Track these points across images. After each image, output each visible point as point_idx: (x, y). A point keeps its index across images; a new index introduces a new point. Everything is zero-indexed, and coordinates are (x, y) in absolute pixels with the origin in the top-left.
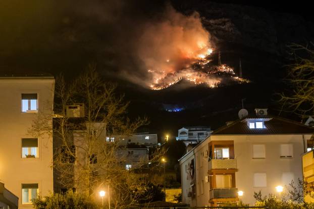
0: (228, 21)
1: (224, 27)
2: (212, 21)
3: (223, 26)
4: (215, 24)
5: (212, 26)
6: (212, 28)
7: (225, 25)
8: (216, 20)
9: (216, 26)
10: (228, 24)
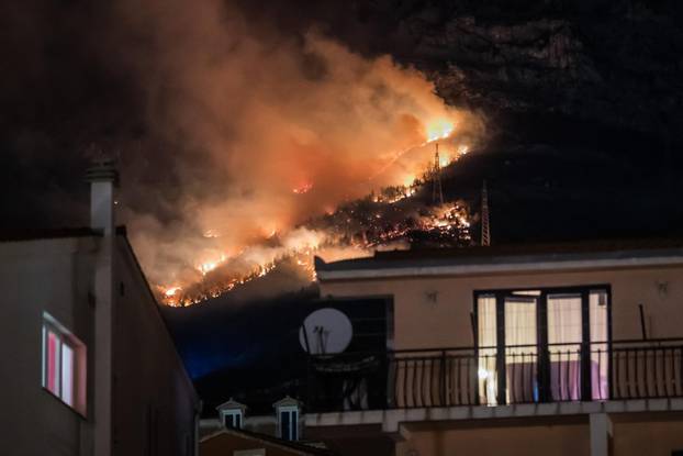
0: (558, 30)
1: (545, 52)
2: (497, 33)
3: (541, 48)
4: (511, 44)
5: (496, 52)
6: (498, 59)
7: (547, 43)
8: (517, 28)
9: (515, 49)
10: (559, 42)
